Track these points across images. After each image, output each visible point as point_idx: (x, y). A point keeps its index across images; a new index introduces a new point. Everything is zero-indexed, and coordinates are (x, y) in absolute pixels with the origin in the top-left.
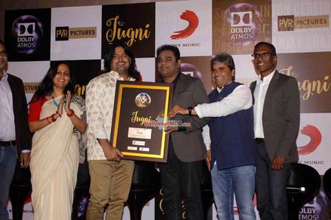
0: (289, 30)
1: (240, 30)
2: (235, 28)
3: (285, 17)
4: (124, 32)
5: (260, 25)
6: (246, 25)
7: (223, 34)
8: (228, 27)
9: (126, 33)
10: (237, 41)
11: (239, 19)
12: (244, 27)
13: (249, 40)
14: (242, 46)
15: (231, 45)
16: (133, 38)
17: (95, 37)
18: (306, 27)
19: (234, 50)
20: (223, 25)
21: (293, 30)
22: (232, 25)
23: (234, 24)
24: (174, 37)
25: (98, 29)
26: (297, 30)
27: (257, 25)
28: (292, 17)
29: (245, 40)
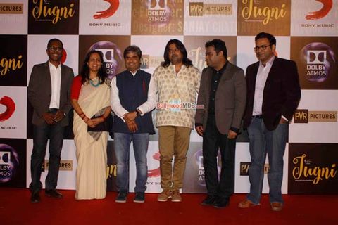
0: (198, 15)
1: (156, 13)
2: (152, 11)
3: (196, 4)
4: (50, 10)
5: (173, 10)
6: (161, 9)
7: (141, 16)
8: (145, 10)
9: (51, 11)
10: (153, 22)
11: (156, 3)
12: (160, 10)
13: (164, 22)
14: (157, 27)
15: (148, 26)
16: (58, 16)
17: (22, 13)
18: (213, 14)
19: (150, 30)
20: (141, 7)
21: (201, 15)
22: (149, 8)
23: (151, 7)
24: (96, 17)
25: (24, 6)
26: (205, 16)
27: (171, 9)
28: (201, 4)
29: (160, 22)
